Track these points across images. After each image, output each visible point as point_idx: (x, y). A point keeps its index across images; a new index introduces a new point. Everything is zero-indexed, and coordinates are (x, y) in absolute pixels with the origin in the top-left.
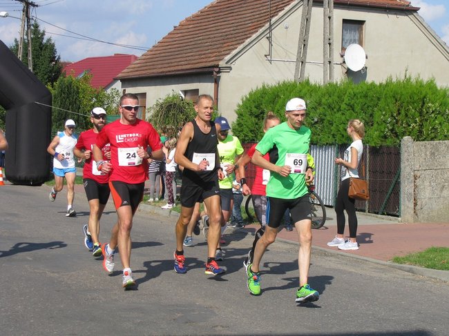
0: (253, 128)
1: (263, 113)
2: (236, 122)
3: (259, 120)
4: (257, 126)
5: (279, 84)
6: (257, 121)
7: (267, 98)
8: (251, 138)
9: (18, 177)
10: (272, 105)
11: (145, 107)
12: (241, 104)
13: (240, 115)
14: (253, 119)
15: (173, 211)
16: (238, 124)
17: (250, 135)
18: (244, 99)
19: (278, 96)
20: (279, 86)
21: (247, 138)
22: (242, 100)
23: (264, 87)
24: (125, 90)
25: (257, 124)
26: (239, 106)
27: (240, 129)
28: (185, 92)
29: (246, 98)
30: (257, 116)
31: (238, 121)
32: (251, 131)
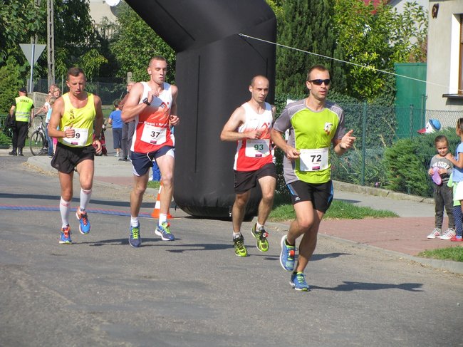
9: (201, 200)
24: (436, 7)
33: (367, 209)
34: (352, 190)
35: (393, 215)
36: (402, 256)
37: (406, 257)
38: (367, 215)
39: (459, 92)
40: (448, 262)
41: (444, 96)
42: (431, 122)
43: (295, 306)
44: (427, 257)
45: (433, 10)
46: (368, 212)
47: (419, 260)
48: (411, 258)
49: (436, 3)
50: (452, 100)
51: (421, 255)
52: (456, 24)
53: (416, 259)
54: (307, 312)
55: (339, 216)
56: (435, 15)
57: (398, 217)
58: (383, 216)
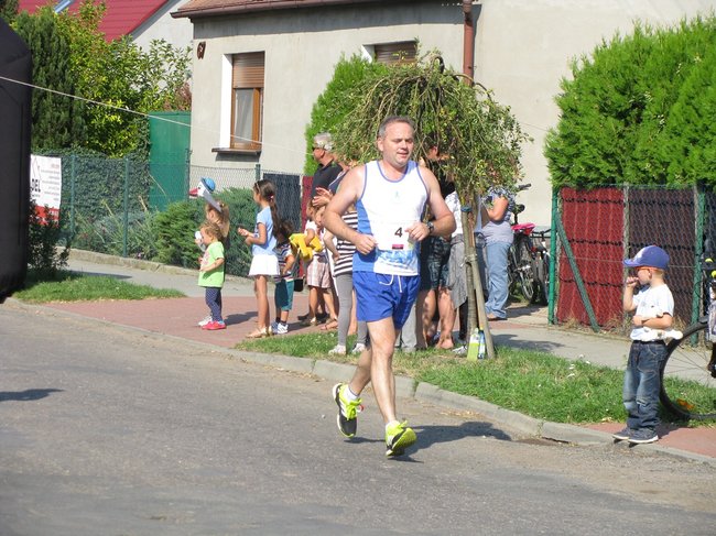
0: (610, 149)
1: (640, 105)
2: (558, 131)
3: (627, 124)
4: (622, 142)
5: (683, 24)
6: (621, 128)
7: (650, 64)
8: (608, 175)
10: (667, 83)
11: (260, 89)
12: (571, 79)
13: (570, 112)
14: (612, 122)
15: (422, 384)
16: (565, 137)
17: (604, 165)
18: (581, 66)
19: (684, 58)
20: (685, 30)
21: (592, 175)
22: (574, 68)
23: (637, 32)
24: (203, 45)
25: (621, 136)
26: (565, 85)
27: (571, 150)
28: (377, 49)
29: (587, 64)
30: (621, 115)
31: (563, 127)
32: (606, 156)
33: (147, 288)
34: (111, 263)
35: (179, 295)
36: (214, 349)
37: (219, 350)
38: (149, 294)
39: (232, 146)
40: (278, 356)
41: (213, 150)
42: (204, 181)
43: (127, 426)
44: (247, 350)
45: (199, 49)
46: (149, 292)
47: (238, 354)
48: (225, 351)
49: (202, 41)
50: (223, 155)
51: (237, 347)
52: (227, 65)
53: (232, 352)
54: (147, 435)
55: (114, 297)
56: (201, 55)
57: (185, 296)
58: (168, 296)
